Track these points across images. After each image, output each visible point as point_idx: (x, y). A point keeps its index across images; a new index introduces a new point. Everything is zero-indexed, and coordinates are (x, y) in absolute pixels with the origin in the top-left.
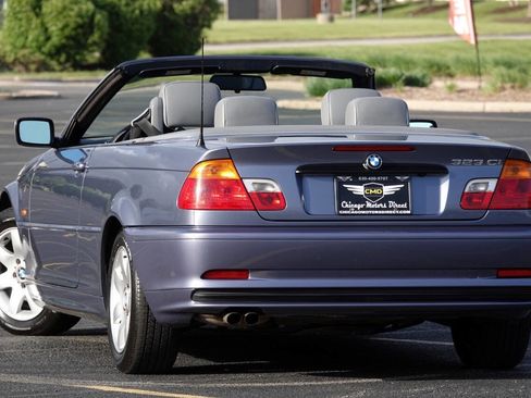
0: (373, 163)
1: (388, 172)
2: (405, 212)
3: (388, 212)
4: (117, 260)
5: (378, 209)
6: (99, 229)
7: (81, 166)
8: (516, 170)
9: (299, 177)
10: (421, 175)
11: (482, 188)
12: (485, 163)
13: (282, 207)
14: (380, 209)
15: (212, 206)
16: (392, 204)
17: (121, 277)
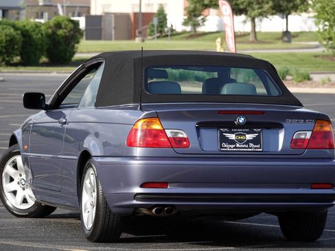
0: (241, 121)
1: (249, 127)
2: (259, 150)
3: (249, 150)
4: (87, 176)
5: (243, 148)
6: (76, 158)
7: (64, 120)
8: (322, 126)
9: (198, 129)
10: (267, 128)
11: (303, 137)
12: (305, 122)
13: (187, 146)
14: (244, 148)
15: (147, 145)
16: (251, 145)
17: (89, 186)
